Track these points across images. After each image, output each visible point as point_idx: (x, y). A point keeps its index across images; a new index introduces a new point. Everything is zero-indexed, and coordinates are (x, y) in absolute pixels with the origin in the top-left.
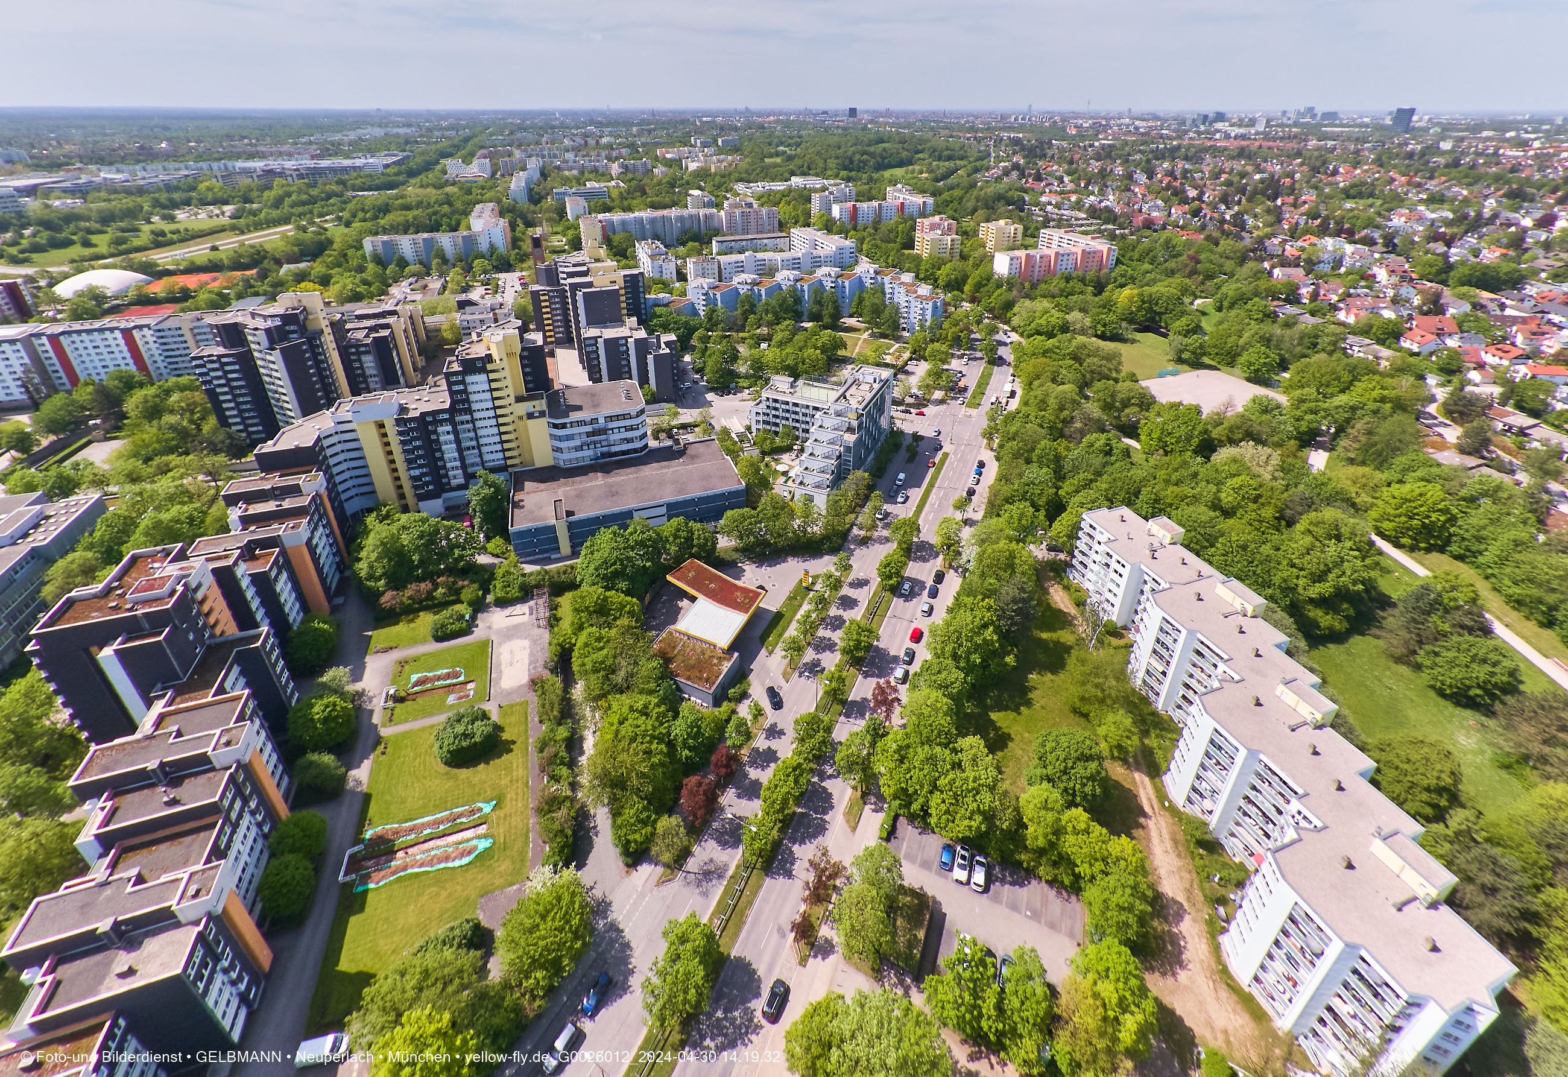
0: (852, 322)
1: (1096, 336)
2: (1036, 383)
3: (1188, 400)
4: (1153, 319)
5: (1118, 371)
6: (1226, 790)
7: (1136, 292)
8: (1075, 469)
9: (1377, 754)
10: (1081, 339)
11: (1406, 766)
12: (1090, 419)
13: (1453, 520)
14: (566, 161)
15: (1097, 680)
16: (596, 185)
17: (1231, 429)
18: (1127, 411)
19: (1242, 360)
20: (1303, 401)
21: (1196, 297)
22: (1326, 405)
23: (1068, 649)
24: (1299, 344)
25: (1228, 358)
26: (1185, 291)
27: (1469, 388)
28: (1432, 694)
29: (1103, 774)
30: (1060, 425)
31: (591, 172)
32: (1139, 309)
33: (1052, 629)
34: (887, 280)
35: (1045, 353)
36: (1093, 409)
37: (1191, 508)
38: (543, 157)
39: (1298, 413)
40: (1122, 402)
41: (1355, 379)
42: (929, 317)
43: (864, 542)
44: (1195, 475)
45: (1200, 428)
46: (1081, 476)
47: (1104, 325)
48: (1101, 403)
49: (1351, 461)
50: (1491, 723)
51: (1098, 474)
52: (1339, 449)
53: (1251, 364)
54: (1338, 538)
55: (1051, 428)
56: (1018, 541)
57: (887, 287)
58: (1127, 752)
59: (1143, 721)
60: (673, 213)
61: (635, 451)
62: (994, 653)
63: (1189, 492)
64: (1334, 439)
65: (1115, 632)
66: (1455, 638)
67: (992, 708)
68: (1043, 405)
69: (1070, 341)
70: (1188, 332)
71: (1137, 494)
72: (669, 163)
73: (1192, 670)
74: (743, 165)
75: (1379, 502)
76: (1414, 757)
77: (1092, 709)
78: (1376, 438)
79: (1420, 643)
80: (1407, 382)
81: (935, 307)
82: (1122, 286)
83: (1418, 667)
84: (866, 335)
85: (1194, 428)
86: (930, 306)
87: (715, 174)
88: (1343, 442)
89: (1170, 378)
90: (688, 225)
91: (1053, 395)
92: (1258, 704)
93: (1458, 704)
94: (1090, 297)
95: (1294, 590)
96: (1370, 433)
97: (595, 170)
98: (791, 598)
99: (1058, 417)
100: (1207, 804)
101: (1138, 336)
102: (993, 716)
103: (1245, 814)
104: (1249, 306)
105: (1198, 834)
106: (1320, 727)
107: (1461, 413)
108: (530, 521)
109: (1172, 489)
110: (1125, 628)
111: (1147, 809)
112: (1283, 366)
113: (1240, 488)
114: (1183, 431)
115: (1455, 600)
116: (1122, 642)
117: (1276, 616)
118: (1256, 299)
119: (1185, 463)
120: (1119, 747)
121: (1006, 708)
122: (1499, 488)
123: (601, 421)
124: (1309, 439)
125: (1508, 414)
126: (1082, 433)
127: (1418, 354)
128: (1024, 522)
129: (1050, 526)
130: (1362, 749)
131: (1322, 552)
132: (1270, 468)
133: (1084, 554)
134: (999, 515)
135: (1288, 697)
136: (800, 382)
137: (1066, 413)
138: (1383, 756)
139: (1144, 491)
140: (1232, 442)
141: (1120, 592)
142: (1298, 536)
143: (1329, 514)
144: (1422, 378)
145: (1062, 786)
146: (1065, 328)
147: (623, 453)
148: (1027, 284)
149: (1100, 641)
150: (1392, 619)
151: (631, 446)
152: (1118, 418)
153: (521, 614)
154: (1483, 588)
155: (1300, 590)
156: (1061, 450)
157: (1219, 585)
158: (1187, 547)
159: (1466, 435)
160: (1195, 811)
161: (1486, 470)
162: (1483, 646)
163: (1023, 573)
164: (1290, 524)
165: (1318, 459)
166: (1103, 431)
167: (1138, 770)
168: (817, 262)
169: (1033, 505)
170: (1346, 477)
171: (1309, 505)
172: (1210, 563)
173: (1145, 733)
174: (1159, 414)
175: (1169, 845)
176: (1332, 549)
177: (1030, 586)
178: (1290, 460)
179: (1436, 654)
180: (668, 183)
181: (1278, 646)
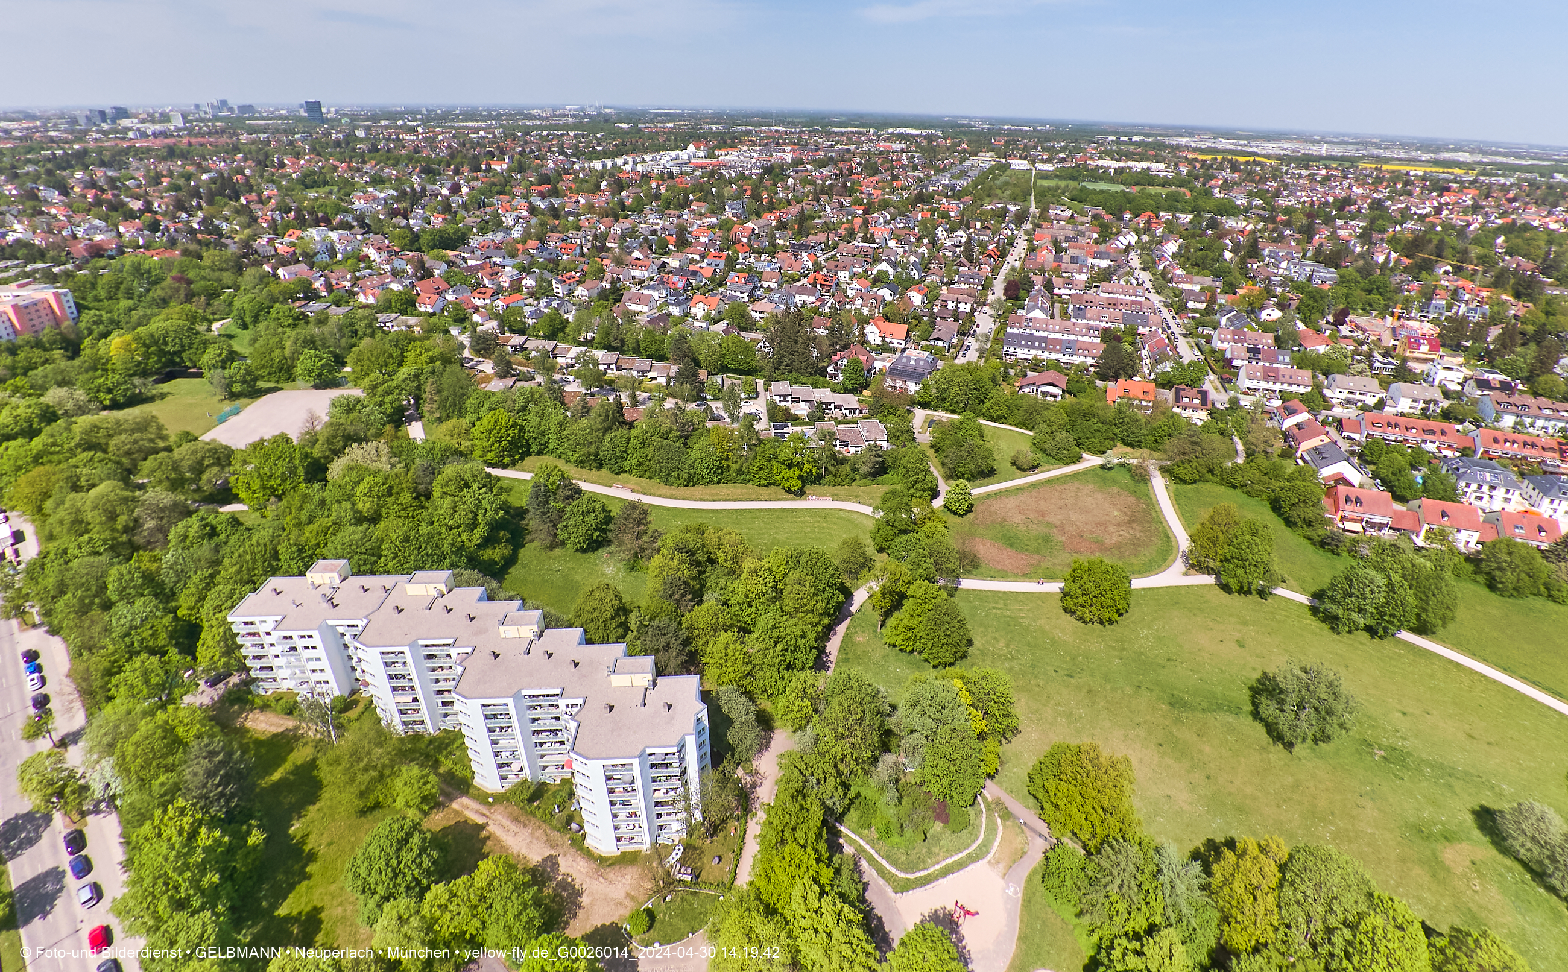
1: (105, 408)
2: (49, 504)
3: (268, 432)
4: (172, 362)
5: (164, 438)
6: (519, 742)
7: (128, 337)
8: (182, 576)
9: (578, 622)
10: (83, 421)
11: (596, 614)
12: (162, 510)
13: (522, 429)
15: (362, 765)
17: (329, 441)
18: (205, 477)
19: (299, 370)
20: (375, 387)
21: (211, 322)
22: (395, 383)
23: (312, 764)
24: (342, 336)
25: (284, 374)
26: (193, 319)
27: (479, 329)
28: (579, 554)
29: (428, 835)
30: (124, 538)
32: (147, 356)
33: (279, 761)
35: (37, 460)
36: (160, 496)
37: (339, 535)
39: (378, 399)
40: (192, 469)
41: (403, 351)
44: (323, 502)
45: (297, 455)
46: (195, 579)
47: (109, 391)
48: (166, 484)
49: (440, 420)
50: (612, 548)
51: (217, 562)
52: (426, 414)
53: (310, 371)
54: (467, 486)
55: (112, 548)
56: (163, 707)
58: (433, 796)
59: (427, 756)
62: (230, 850)
63: (327, 522)
64: (417, 408)
65: (346, 704)
66: (569, 508)
67: (275, 906)
68: (79, 525)
69: (68, 429)
70: (224, 362)
71: (275, 556)
73: (434, 676)
75: (475, 442)
76: (595, 604)
77: (378, 794)
78: (445, 393)
79: (555, 526)
80: (439, 338)
82: (105, 335)
83: (563, 543)
85: (292, 459)
88: (426, 408)
89: (233, 420)
91: (88, 507)
92: (496, 656)
93: (594, 550)
94: (64, 364)
95: (463, 547)
96: (439, 391)
99: (113, 530)
100: (516, 767)
101: (165, 387)
102: (282, 911)
103: (541, 744)
104: (273, 314)
105: (526, 795)
106: (540, 635)
107: (485, 349)
109: (308, 530)
110: (354, 692)
111: (480, 820)
112: (340, 362)
113: (370, 490)
114: (282, 467)
115: (554, 483)
116: (360, 707)
117: (465, 577)
118: (277, 305)
119: (305, 498)
120: (424, 799)
121: (291, 887)
122: (532, 393)
124: (399, 418)
125: (509, 339)
126: (163, 531)
127: (434, 314)
128: (155, 680)
129: (195, 659)
130: (570, 627)
131: (464, 503)
132: (384, 459)
133: (260, 658)
134: (110, 699)
135: (509, 632)
137: (122, 520)
138: (583, 619)
139: (281, 549)
140: (338, 453)
141: (325, 664)
142: (440, 502)
143: (450, 470)
144: (447, 332)
145: (402, 889)
146: (49, 416)
149: (339, 727)
150: (532, 521)
152: (199, 489)
154: (561, 464)
155: (467, 544)
156: (146, 565)
157: (408, 586)
158: (359, 573)
159: (496, 364)
160: (513, 780)
161: (519, 384)
162: (581, 503)
163: (199, 737)
164: (428, 496)
165: (416, 431)
166: (189, 514)
167: (452, 800)
169: (152, 652)
170: (444, 434)
171: (432, 472)
172: (388, 573)
173: (437, 764)
174: (245, 463)
175: (513, 827)
176: (468, 497)
177: (218, 743)
178: (396, 443)
179: (566, 526)
181: (480, 599)
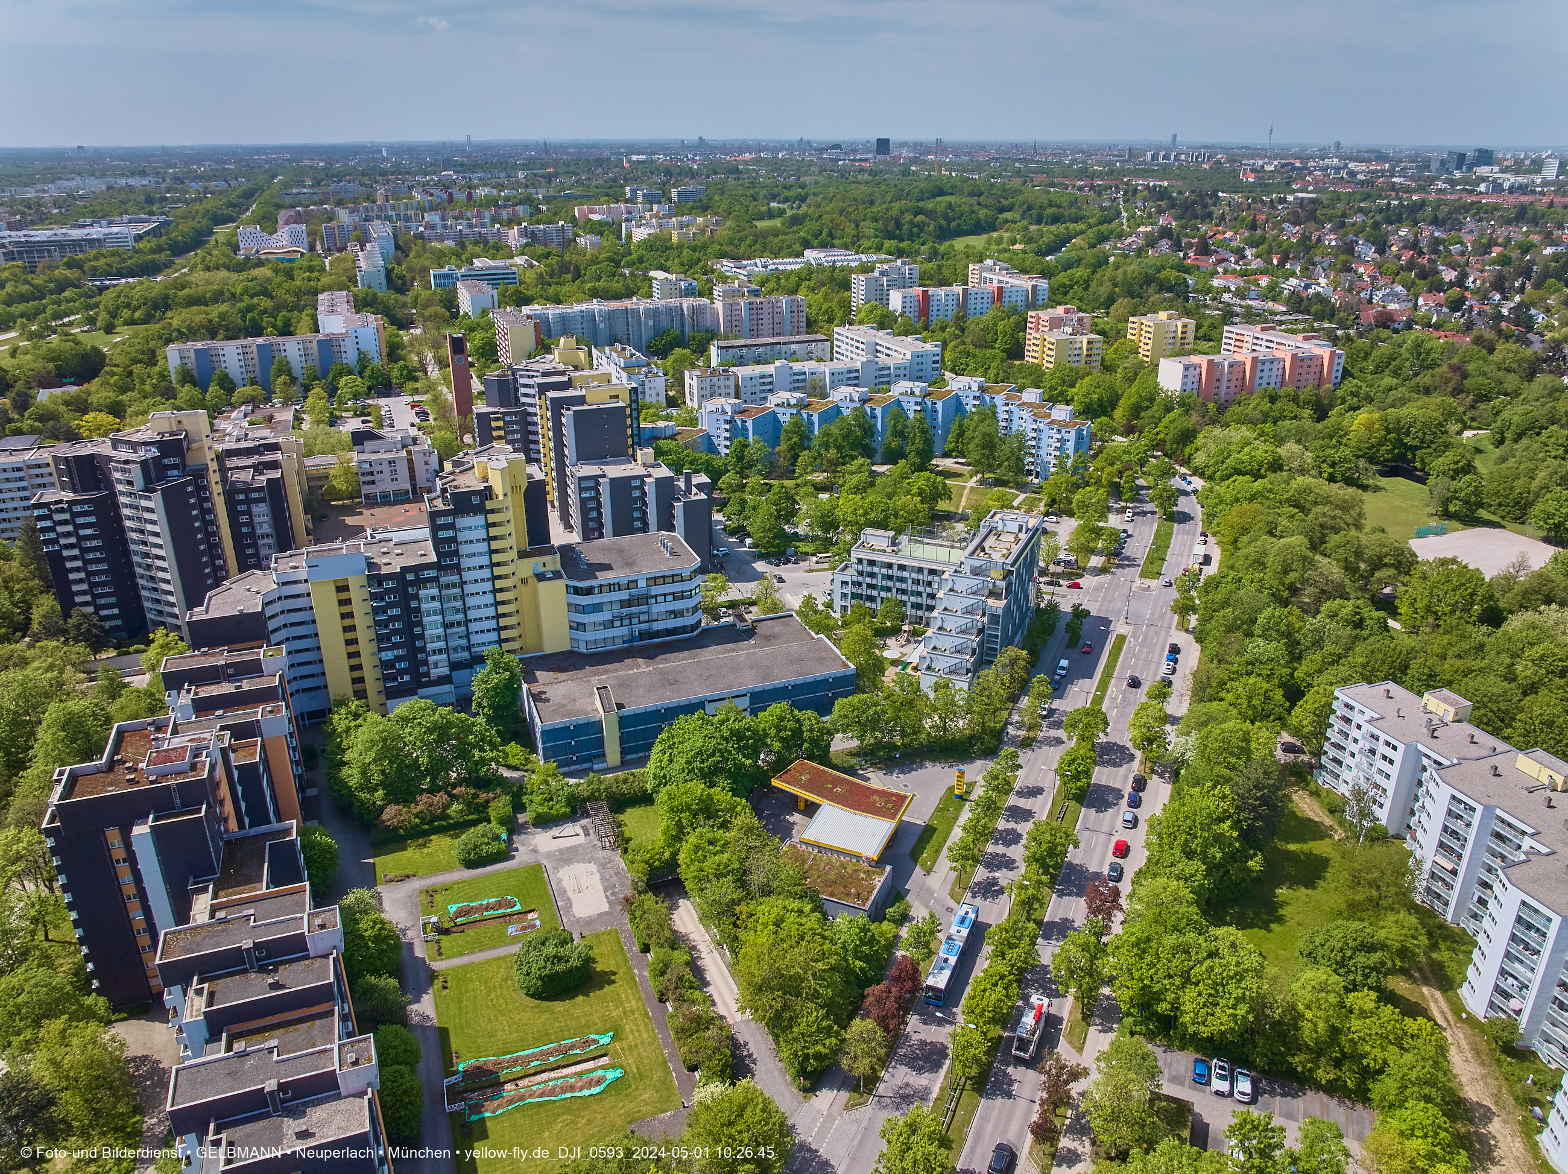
0: (948, 463)
1: (1324, 478)
2: (1244, 539)
3: (1463, 558)
4: (1402, 457)
5: (1360, 523)
7: (1376, 416)
8: (1316, 644)
10: (1300, 481)
12: (1329, 583)
14: (430, 226)
16: (491, 263)
17: (1526, 592)
18: (1378, 574)
19: (1537, 509)
21: (1466, 427)
23: (1326, 861)
25: (1516, 512)
26: (1449, 414)
30: (1286, 592)
31: (476, 243)
32: (1383, 442)
33: (1301, 839)
34: (999, 400)
35: (1252, 498)
36: (1330, 568)
37: (1479, 681)
38: (388, 218)
40: (1371, 561)
42: (1070, 452)
43: (1027, 743)
44: (1481, 647)
45: (1481, 593)
46: (1326, 652)
47: (1333, 465)
48: (1343, 562)
51: (1349, 648)
53: (1550, 516)
55: (1274, 594)
56: (1251, 721)
57: (1001, 409)
60: (637, 303)
61: (684, 629)
63: (1474, 665)
68: (1260, 564)
69: (1287, 483)
70: (1457, 472)
71: (1405, 669)
72: (598, 229)
74: (723, 232)
81: (1079, 438)
82: (1355, 409)
84: (972, 482)
85: (1474, 594)
86: (1072, 436)
87: (680, 247)
89: (1434, 538)
90: (664, 321)
91: (1274, 551)
94: (1308, 425)
97: (481, 240)
98: (940, 810)
99: (1282, 582)
101: (1384, 481)
104: (1543, 438)
108: (564, 716)
109: (1449, 661)
113: (1541, 660)
114: (1458, 596)
118: (1555, 427)
119: (1465, 635)
121: (1253, 925)
123: (642, 584)
126: (1318, 601)
128: (1255, 702)
133: (1337, 746)
136: (904, 539)
137: (1292, 576)
139: (1414, 664)
140: (1529, 607)
141: (1391, 785)
146: (1276, 466)
147: (669, 632)
148: (1211, 405)
151: (679, 622)
153: (572, 834)
156: (1293, 619)
157: (1521, 759)
158: (1478, 724)
166: (1349, 598)
167: (1426, 984)
168: (884, 378)
172: (1508, 742)
174: (1423, 576)
175: (1468, 1052)
180: (611, 259)
